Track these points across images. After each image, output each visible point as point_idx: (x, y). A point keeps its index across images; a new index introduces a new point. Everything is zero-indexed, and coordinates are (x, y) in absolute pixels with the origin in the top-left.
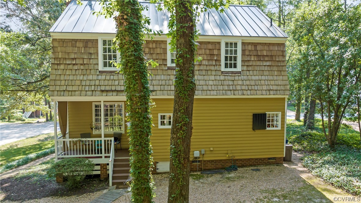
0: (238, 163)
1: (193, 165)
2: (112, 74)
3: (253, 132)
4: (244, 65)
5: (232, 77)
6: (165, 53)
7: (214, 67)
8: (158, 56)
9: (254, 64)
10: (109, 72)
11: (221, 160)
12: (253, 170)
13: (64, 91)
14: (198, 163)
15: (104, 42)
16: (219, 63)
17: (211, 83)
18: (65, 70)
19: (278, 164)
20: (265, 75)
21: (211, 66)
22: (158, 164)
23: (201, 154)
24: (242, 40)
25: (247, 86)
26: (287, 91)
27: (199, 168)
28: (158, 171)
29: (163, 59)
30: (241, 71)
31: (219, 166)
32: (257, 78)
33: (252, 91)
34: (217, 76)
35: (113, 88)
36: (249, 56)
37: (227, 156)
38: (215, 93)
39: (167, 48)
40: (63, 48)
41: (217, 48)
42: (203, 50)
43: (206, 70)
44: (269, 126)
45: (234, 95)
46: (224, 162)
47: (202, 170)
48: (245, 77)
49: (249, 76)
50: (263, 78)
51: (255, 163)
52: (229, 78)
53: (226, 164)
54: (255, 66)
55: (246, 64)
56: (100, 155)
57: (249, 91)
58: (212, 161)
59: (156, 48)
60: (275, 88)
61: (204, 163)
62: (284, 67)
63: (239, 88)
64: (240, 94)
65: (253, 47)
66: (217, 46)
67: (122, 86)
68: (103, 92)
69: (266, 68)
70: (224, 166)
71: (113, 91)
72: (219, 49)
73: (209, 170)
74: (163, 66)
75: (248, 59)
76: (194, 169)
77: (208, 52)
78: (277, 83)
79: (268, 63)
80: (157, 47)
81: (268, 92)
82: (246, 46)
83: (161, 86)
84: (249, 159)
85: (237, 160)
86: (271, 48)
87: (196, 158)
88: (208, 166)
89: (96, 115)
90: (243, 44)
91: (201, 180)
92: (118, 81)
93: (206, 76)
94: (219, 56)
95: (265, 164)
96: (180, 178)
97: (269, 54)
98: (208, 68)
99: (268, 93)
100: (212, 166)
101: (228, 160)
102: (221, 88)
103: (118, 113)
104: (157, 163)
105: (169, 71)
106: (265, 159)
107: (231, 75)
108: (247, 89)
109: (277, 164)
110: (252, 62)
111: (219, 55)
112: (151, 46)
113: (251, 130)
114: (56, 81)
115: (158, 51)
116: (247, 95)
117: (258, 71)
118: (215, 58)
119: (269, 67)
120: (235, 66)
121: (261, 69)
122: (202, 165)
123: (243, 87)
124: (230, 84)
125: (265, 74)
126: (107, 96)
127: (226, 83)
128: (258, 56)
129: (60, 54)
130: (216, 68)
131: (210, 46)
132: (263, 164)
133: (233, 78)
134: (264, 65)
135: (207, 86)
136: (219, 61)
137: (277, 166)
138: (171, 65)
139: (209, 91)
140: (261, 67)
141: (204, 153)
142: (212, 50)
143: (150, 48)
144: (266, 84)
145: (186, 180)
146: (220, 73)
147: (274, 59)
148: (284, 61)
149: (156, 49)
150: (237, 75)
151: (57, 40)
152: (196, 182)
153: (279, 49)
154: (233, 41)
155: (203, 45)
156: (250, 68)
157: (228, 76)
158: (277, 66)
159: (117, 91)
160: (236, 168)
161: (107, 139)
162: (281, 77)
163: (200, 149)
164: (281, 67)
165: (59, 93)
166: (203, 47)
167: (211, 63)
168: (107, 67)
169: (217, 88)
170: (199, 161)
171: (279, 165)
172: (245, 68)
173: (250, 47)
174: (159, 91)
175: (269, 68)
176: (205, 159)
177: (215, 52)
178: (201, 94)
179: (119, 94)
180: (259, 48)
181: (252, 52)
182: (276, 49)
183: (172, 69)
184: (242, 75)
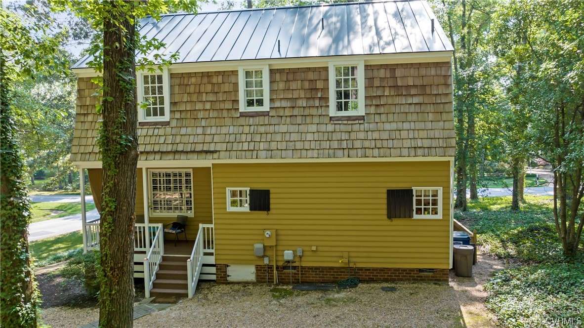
2: (157, 127)
3: (388, 222)
4: (371, 105)
5: (348, 126)
6: (236, 91)
7: (316, 110)
8: (225, 96)
9: (390, 102)
10: (153, 124)
11: (331, 268)
13: (90, 153)
14: (291, 271)
16: (326, 103)
17: (310, 137)
18: (93, 123)
19: (439, 280)
20: (410, 120)
21: (311, 109)
22: (228, 269)
23: (295, 256)
24: (365, 61)
25: (374, 141)
26: (451, 149)
27: (295, 279)
28: (229, 279)
29: (233, 100)
30: (364, 115)
31: (329, 277)
32: (394, 126)
33: (382, 150)
34: (322, 125)
36: (381, 88)
37: (340, 262)
38: (315, 153)
39: (238, 83)
40: (92, 90)
41: (323, 77)
42: (299, 82)
43: (302, 116)
44: (419, 211)
45: (349, 157)
47: (298, 282)
48: (372, 126)
49: (379, 124)
50: (406, 126)
52: (343, 128)
54: (391, 106)
55: (374, 103)
56: (143, 249)
57: (377, 150)
59: (223, 83)
60: (427, 143)
61: (301, 271)
62: (447, 106)
63: (358, 144)
64: (359, 155)
65: (388, 72)
66: (323, 74)
67: (170, 145)
69: (412, 109)
71: (155, 153)
72: (327, 80)
73: (310, 283)
74: (233, 112)
75: (379, 93)
76: (285, 279)
77: (307, 85)
78: (431, 134)
79: (416, 100)
80: (225, 81)
81: (412, 152)
82: (375, 71)
83: (228, 144)
86: (423, 72)
87: (288, 262)
89: (154, 188)
90: (368, 67)
92: (164, 137)
93: (303, 125)
94: (327, 90)
95: (413, 279)
97: (419, 82)
98: (307, 112)
100: (317, 277)
101: (343, 268)
102: (326, 145)
104: (228, 266)
105: (242, 119)
106: (412, 270)
107: (345, 122)
108: (373, 146)
109: (436, 280)
110: (385, 98)
111: (326, 89)
112: (214, 80)
113: (385, 217)
114: (81, 139)
115: (227, 87)
116: (373, 157)
117: (396, 115)
118: (319, 95)
119: (418, 107)
121: (402, 111)
122: (299, 274)
123: (367, 144)
124: (343, 138)
125: (409, 118)
127: (336, 136)
128: (396, 87)
129: (88, 99)
130: (320, 112)
131: (311, 76)
132: (409, 280)
133: (349, 128)
134: (409, 102)
135: (302, 142)
136: (327, 99)
137: (435, 284)
138: (245, 109)
139: (306, 151)
140: (402, 106)
141: (301, 254)
142: (314, 81)
143: (213, 84)
144: (411, 136)
146: (327, 120)
147: (428, 91)
148: (447, 94)
149: (222, 85)
150: (357, 122)
151: (85, 80)
153: (439, 73)
154: (350, 63)
155: (299, 74)
156: (382, 110)
157: (341, 125)
158: (434, 103)
160: (355, 284)
161: (152, 225)
162: (441, 123)
163: (294, 248)
164: (442, 105)
165: (83, 155)
166: (298, 78)
167: (311, 103)
169: (319, 145)
170: (294, 268)
171: (440, 283)
172: (372, 110)
173: (382, 73)
174: (224, 152)
175: (418, 108)
176: (304, 264)
177: (320, 85)
178: (291, 156)
180: (398, 73)
181: (386, 81)
182: (433, 72)
183: (246, 116)
184: (365, 121)
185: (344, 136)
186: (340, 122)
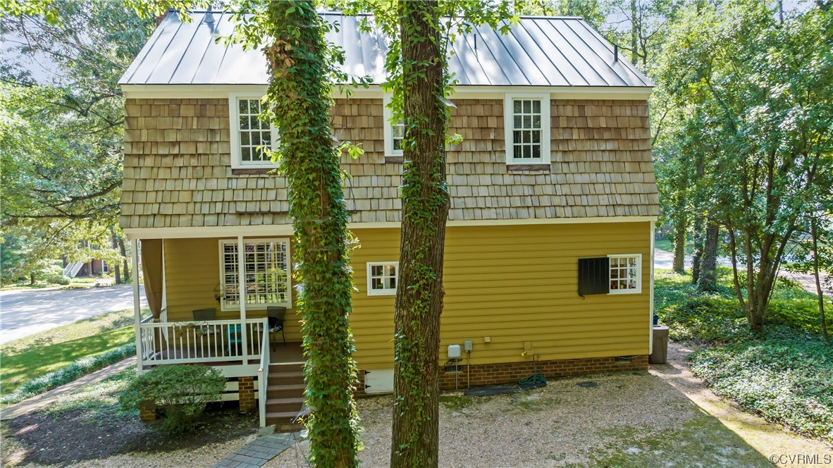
0: (547, 371)
1: (447, 377)
2: (261, 176)
3: (580, 300)
4: (557, 151)
5: (530, 178)
6: (380, 126)
7: (489, 155)
8: (363, 134)
9: (579, 148)
10: (254, 172)
11: (508, 365)
12: (580, 384)
13: (155, 215)
14: (458, 372)
15: (243, 105)
16: (501, 147)
17: (483, 191)
18: (155, 170)
19: (637, 369)
20: (605, 171)
21: (482, 154)
22: (367, 376)
23: (463, 351)
24: (551, 94)
25: (564, 197)
26: (654, 207)
27: (461, 383)
28: (368, 391)
29: (374, 140)
30: (549, 163)
31: (505, 376)
32: (586, 178)
33: (575, 208)
34: (497, 176)
35: (265, 208)
36: (568, 130)
37: (523, 355)
38: (492, 213)
39: (382, 116)
40: (150, 118)
41: (496, 112)
42: (465, 119)
43: (471, 163)
44: (615, 286)
45: (536, 217)
46: (516, 369)
47: (466, 387)
48: (560, 178)
49: (567, 175)
50: (600, 178)
51: (586, 368)
52: (524, 180)
53: (521, 372)
54: (582, 153)
55: (561, 148)
56: (237, 358)
57: (569, 208)
58: (490, 366)
59: (360, 115)
60: (627, 200)
61: (470, 372)
62: (646, 154)
63: (545, 201)
64: (549, 215)
65: (576, 109)
66: (496, 108)
67: (285, 203)
68: (242, 216)
69: (606, 157)
70: (517, 377)
71: (263, 214)
72: (501, 117)
73: (482, 386)
74: (375, 156)
75: (566, 137)
76: (447, 384)
77: (475, 122)
78: (631, 188)
79: (610, 146)
80: (362, 113)
81: (611, 210)
82: (561, 108)
83: (373, 201)
84: (572, 362)
85: (545, 363)
86: (617, 111)
87: (453, 360)
88: (480, 379)
89: (226, 269)
90: (554, 103)
91: (465, 411)
92: (275, 191)
93: (472, 176)
94: (501, 131)
95: (608, 371)
96: (417, 406)
97: (613, 124)
98: (476, 158)
99: (612, 213)
100: (490, 378)
101: (523, 363)
102: (505, 202)
103: (277, 262)
104: (366, 373)
105: (389, 167)
106: (606, 359)
107: (527, 172)
108: (564, 203)
109: (634, 370)
110: (574, 142)
111: (500, 129)
112: (347, 111)
113: (576, 294)
114: (136, 194)
115: (364, 122)
116: (565, 217)
117: (587, 164)
118: (492, 137)
119: (612, 155)
120: (537, 154)
121: (594, 159)
122: (466, 376)
123: (556, 201)
124: (526, 194)
125: (604, 169)
126: (250, 224)
127: (517, 191)
128: (587, 129)
129: (144, 132)
130: (494, 158)
131: (480, 110)
132: (603, 372)
133: (532, 180)
134: (602, 149)
135: (474, 199)
136: (502, 142)
137: (635, 374)
138: (393, 154)
139: (480, 211)
140: (594, 154)
141: (471, 349)
142: (485, 118)
143: (345, 117)
144: (608, 191)
145: (432, 412)
146: (503, 170)
147: (624, 136)
148: (645, 140)
149: (358, 118)
150: (541, 172)
151: (137, 103)
152: (454, 414)
153: (635, 113)
154: (531, 96)
155: (464, 107)
156: (570, 157)
157: (522, 176)
158: (630, 151)
159: (274, 213)
160: (542, 382)
161: (252, 321)
162: (640, 175)
163: (461, 341)
164: (639, 153)
165: (143, 219)
166: (463, 112)
167: (482, 146)
168: (250, 160)
169: (496, 203)
170: (460, 368)
171: (640, 372)
172: (559, 157)
173: (569, 111)
174: (367, 213)
175: (612, 157)
176: (473, 362)
177: (492, 123)
178: (461, 217)
179: (278, 219)
180: (589, 111)
181: (574, 121)
182: (628, 112)
183: (394, 163)
184: (552, 172)
185: (528, 191)
186: (520, 173)
